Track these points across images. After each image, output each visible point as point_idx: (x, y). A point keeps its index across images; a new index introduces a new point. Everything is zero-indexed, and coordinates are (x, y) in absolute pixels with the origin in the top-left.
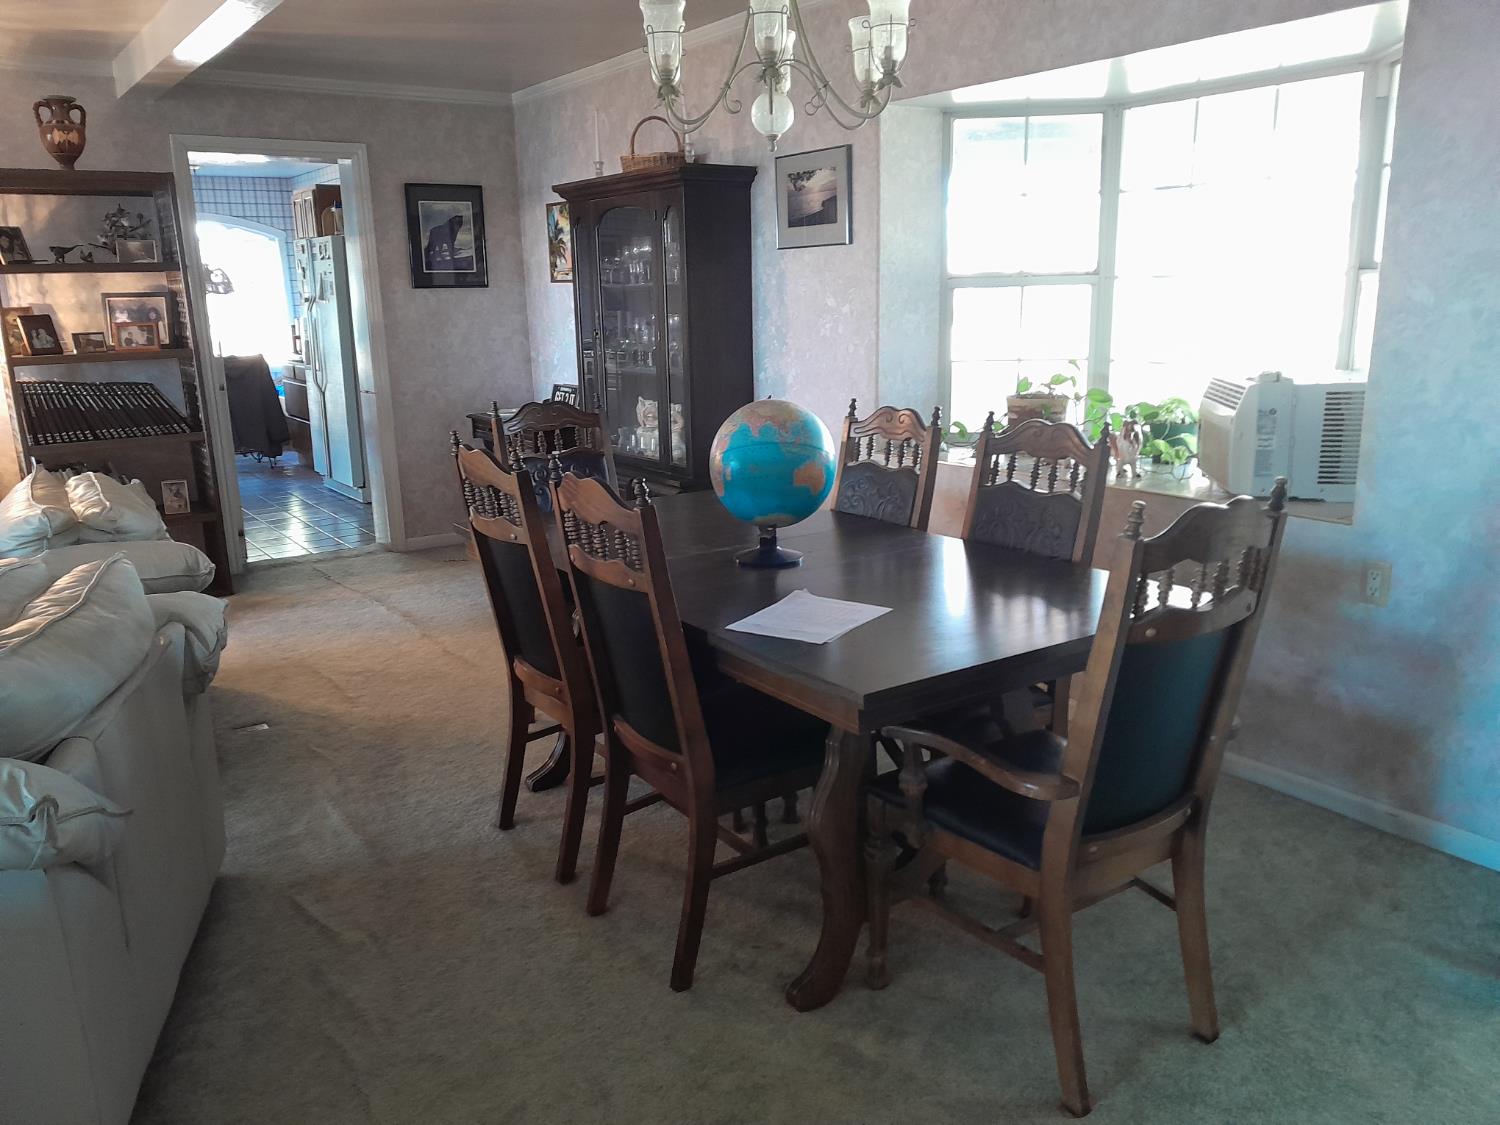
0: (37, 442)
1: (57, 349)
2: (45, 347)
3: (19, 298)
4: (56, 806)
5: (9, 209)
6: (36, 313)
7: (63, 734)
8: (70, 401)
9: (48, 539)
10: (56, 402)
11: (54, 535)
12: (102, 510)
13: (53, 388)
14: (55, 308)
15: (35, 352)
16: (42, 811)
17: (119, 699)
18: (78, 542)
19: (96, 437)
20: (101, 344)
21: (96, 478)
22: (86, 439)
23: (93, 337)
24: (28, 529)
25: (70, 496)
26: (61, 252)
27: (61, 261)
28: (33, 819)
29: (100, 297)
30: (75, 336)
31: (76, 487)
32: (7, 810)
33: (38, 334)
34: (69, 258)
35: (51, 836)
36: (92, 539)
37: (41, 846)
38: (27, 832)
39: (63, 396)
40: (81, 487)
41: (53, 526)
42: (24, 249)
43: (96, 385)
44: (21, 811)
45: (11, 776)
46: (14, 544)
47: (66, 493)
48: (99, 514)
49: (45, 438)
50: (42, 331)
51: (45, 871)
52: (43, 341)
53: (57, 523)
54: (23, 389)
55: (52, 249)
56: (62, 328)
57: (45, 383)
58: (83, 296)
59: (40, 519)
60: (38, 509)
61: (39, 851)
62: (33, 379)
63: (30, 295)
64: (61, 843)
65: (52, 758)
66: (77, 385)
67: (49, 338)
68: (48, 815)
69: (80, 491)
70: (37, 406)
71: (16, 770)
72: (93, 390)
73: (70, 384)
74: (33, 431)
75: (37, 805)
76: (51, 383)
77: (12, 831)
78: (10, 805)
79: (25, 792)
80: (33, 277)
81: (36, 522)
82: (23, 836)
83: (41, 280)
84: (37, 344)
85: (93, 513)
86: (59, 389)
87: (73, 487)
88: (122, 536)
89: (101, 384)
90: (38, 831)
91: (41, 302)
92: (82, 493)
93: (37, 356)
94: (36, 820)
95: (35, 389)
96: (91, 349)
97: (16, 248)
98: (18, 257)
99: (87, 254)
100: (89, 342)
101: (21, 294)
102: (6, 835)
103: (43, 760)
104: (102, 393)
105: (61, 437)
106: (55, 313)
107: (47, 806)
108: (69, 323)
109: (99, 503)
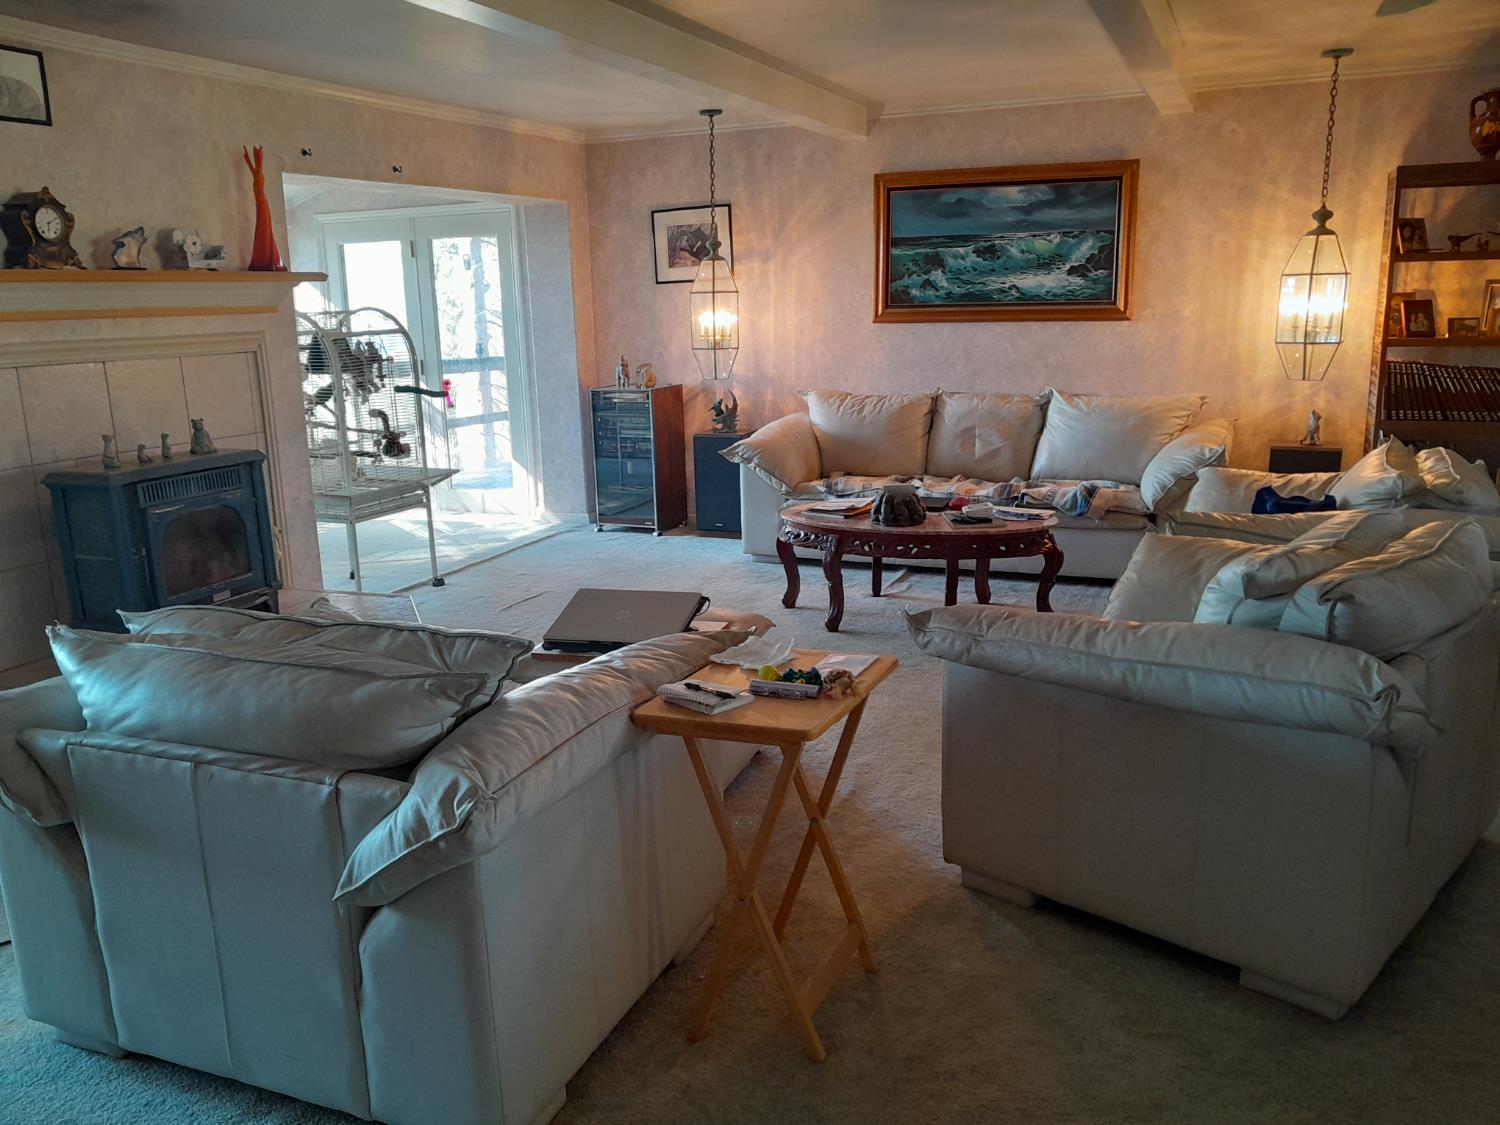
0: (1389, 417)
1: (1431, 332)
2: (1420, 329)
3: (1405, 283)
4: (1398, 697)
5: (1418, 201)
6: (1418, 298)
7: (1403, 649)
8: (1430, 382)
9: (1397, 500)
10: (1417, 381)
11: (1403, 497)
12: (1451, 482)
13: (1417, 369)
14: (1437, 293)
15: (1410, 334)
16: (1387, 695)
17: (1452, 636)
18: (1421, 507)
19: (1445, 418)
20: (1473, 329)
21: (1447, 453)
22: (1436, 418)
23: (1467, 322)
24: (1381, 488)
25: (1420, 466)
26: (1457, 240)
27: (1457, 248)
28: (1378, 699)
29: (1484, 283)
30: (1451, 321)
31: (1426, 459)
32: (1358, 688)
33: (1417, 318)
34: (1465, 247)
35: (1387, 718)
36: (1435, 505)
37: (1377, 723)
38: (1369, 708)
39: (1425, 377)
40: (1432, 459)
41: (1405, 489)
42: (1423, 239)
43: (1458, 368)
44: (1368, 691)
45: (1367, 664)
46: (1366, 499)
47: (1417, 464)
48: (1449, 484)
49: (1397, 414)
50: (1421, 315)
51: (1372, 745)
52: (1419, 324)
53: (1409, 486)
54: (1390, 368)
55: (1450, 238)
56: (1440, 313)
57: (1411, 364)
58: (1467, 283)
59: (1395, 482)
60: (1394, 473)
61: (1374, 727)
62: (1400, 360)
63: (1417, 281)
64: (1393, 727)
65: (1393, 662)
66: (1440, 367)
67: (1425, 322)
68: (1392, 700)
69: (1429, 464)
70: (1399, 384)
71: (1371, 660)
72: (1454, 373)
73: (1433, 366)
74: (1388, 409)
75: (1385, 690)
76: (1416, 364)
77: (1358, 704)
78: (1362, 685)
79: (1375, 677)
80: (1425, 264)
81: (1390, 483)
82: (1365, 710)
83: (1430, 266)
84: (1413, 328)
85: (1443, 483)
86: (1423, 369)
87: (1423, 459)
88: (1463, 508)
89: (1464, 368)
90: (1378, 709)
91: (1425, 288)
92: (1431, 465)
93: (1414, 338)
94: (1378, 702)
95: (1401, 369)
96: (1463, 333)
97: (1416, 237)
98: (1416, 246)
99: (1483, 241)
100: (1463, 327)
101: (1409, 280)
102: (1353, 706)
103: (1388, 662)
104: (1462, 377)
105: (1413, 414)
106: (1436, 299)
107: (1391, 692)
108: (1446, 308)
109: (1447, 475)
